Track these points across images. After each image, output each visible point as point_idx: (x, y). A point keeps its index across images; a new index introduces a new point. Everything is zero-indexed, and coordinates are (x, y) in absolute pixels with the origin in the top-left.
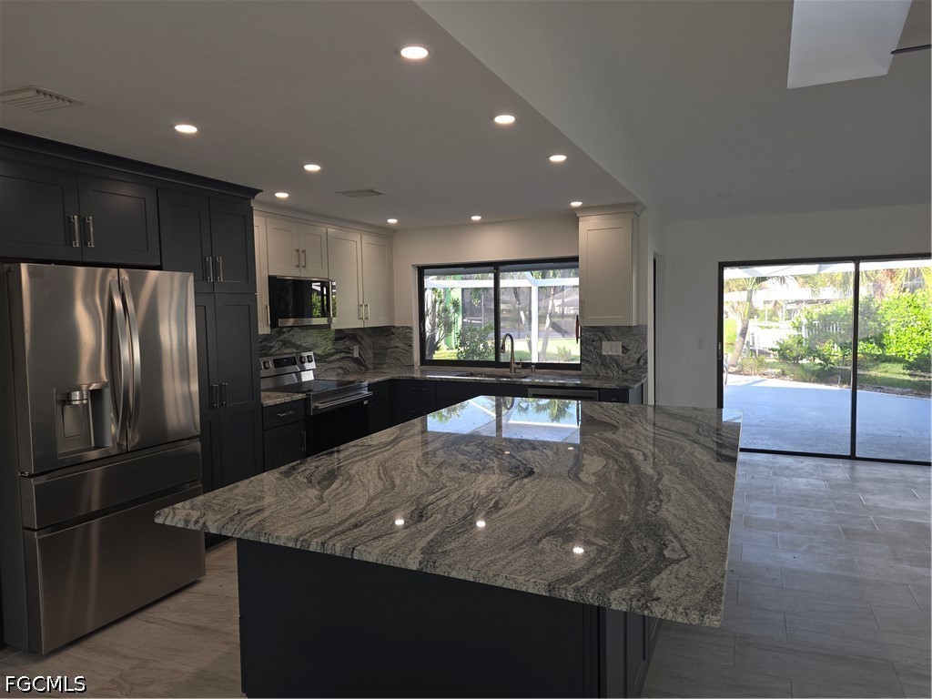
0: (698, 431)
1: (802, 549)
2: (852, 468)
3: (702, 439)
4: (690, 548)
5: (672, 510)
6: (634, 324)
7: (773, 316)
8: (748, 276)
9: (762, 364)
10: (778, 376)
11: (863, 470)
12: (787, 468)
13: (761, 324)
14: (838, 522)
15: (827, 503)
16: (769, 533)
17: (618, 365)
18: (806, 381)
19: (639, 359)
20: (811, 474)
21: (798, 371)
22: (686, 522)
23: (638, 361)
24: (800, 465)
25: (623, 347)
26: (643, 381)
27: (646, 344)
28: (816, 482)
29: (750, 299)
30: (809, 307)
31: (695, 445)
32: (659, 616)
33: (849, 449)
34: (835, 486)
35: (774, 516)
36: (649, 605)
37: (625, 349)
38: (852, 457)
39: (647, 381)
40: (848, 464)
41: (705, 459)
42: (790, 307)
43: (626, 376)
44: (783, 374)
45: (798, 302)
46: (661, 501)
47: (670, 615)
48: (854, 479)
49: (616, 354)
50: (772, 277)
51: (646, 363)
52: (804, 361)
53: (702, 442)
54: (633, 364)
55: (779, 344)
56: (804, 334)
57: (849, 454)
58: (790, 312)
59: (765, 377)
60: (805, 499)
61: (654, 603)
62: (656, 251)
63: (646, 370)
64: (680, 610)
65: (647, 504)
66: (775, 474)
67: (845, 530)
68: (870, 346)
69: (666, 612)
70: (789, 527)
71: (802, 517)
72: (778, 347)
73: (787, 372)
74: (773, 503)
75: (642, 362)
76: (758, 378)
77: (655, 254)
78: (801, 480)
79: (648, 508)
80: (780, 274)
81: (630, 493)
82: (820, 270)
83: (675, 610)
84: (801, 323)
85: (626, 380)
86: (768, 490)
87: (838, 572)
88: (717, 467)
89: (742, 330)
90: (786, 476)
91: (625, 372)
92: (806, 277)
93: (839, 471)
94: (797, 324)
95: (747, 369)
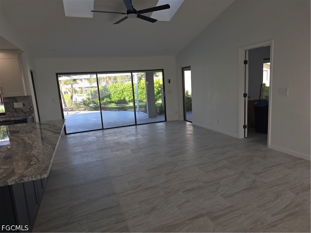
0: (50, 127)
1: (89, 157)
2: (103, 132)
3: (50, 129)
4: (40, 159)
5: (36, 151)
6: (26, 95)
7: (82, 92)
8: (70, 79)
9: (79, 107)
10: (84, 110)
11: (105, 131)
12: (86, 136)
13: (78, 95)
14: (99, 147)
15: (96, 142)
16: (80, 155)
17: (22, 111)
18: (91, 111)
19: (30, 108)
20: (92, 136)
21: (89, 108)
22: (40, 153)
23: (30, 109)
24: (89, 134)
25: (23, 104)
26: (33, 116)
27: (32, 102)
28: (94, 138)
29: (72, 87)
30: (90, 89)
31: (48, 131)
32: (27, 181)
33: (102, 127)
34: (98, 137)
35: (82, 150)
36: (22, 179)
37: (24, 105)
38: (103, 129)
39: (35, 115)
40: (102, 131)
41: (50, 134)
42: (86, 89)
43: (26, 115)
44: (85, 109)
45: (88, 87)
46: (32, 149)
47: (30, 179)
48: (103, 135)
49: (20, 107)
50: (78, 79)
51: (33, 109)
52: (91, 105)
53: (50, 130)
54: (28, 110)
55: (82, 100)
56: (90, 97)
57: (102, 128)
58: (86, 90)
59: (80, 111)
60: (90, 143)
61: (24, 178)
62: (31, 68)
63: (34, 112)
64: (34, 176)
65: (27, 151)
66: (82, 138)
67: (100, 148)
68: (108, 99)
69: (29, 179)
70: (86, 152)
71: (90, 148)
72: (82, 101)
73: (86, 109)
74: (82, 146)
75: (31, 109)
76: (78, 111)
77: (30, 69)
78: (89, 138)
79: (27, 152)
80: (80, 78)
81: (21, 150)
82: (91, 77)
83: (32, 177)
84: (89, 94)
85: (26, 116)
86: (80, 143)
87: (98, 159)
88: (54, 136)
89: (71, 97)
90: (85, 138)
91: (25, 113)
92: (87, 79)
93: (99, 133)
94: (88, 94)
95: (74, 109)
